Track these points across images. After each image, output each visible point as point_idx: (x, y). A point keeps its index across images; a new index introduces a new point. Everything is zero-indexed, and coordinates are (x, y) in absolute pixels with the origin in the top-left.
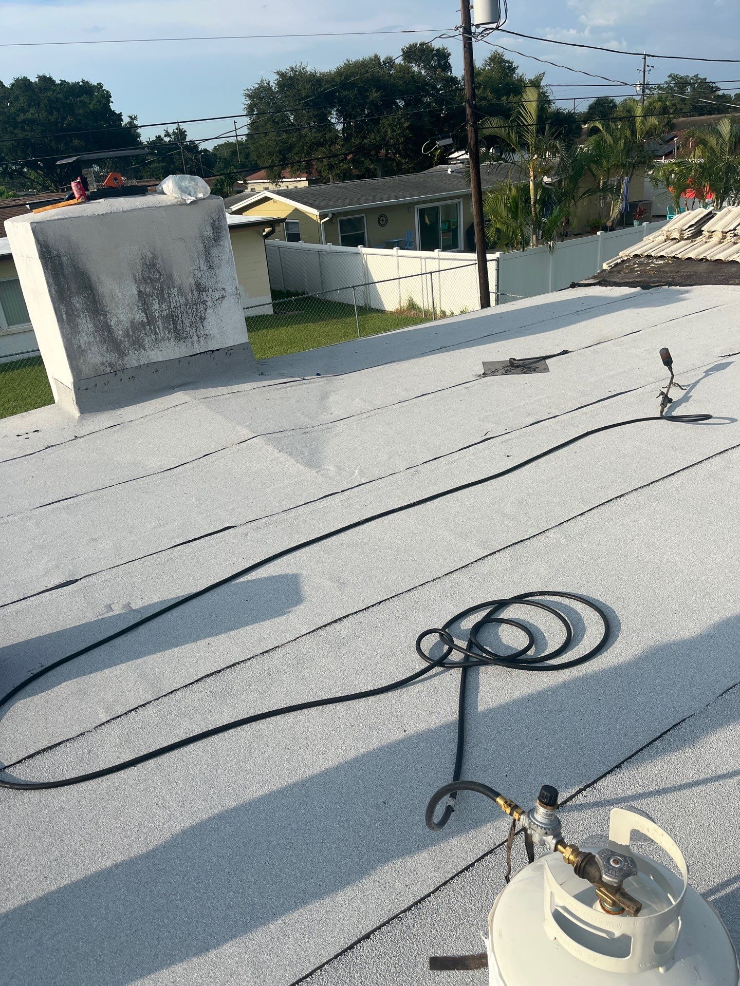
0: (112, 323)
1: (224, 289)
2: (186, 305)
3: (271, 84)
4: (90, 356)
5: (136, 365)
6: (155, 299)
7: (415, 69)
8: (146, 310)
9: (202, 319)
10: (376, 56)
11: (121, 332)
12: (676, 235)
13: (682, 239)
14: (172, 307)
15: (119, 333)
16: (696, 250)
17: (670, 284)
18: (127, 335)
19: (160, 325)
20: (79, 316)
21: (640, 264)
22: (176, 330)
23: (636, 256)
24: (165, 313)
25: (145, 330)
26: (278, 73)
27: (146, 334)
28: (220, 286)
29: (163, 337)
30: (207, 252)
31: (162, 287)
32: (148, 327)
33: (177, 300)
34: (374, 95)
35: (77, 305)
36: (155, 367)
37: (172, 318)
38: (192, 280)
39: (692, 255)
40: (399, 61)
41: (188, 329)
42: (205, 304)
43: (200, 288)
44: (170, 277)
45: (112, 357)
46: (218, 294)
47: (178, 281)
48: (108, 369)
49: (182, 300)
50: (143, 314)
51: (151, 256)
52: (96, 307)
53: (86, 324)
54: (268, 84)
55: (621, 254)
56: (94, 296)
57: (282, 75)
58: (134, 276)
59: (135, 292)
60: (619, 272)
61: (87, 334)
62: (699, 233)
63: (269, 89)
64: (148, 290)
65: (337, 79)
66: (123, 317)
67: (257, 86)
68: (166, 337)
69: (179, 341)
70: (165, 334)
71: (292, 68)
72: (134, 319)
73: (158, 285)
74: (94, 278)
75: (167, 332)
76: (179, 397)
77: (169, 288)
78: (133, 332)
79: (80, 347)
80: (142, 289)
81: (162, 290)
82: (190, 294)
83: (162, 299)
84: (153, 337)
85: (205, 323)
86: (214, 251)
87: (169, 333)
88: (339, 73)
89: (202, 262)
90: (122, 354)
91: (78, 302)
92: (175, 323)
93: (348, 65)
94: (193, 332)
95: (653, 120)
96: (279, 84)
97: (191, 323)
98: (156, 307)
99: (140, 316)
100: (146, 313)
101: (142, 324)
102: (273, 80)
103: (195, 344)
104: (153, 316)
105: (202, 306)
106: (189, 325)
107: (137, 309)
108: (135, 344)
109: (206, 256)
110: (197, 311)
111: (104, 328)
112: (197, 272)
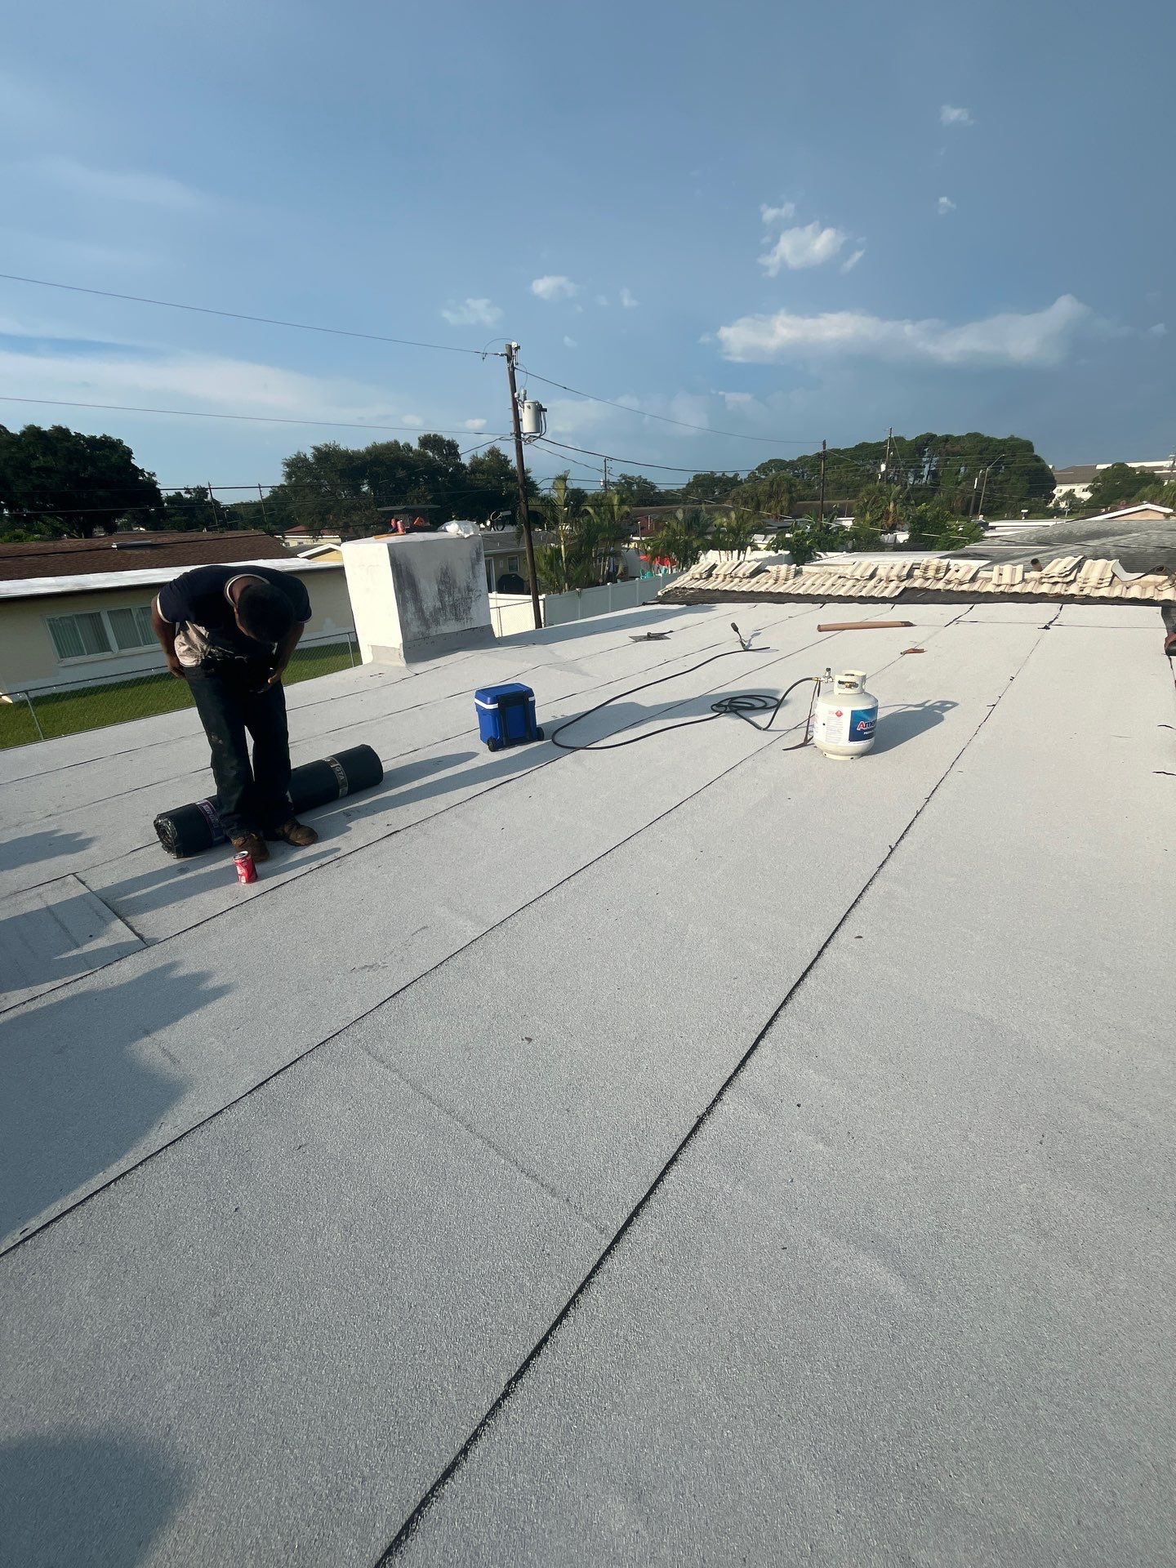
0: (424, 608)
1: (481, 590)
2: (462, 599)
3: (308, 456)
4: (412, 627)
5: (435, 634)
6: (446, 594)
7: (431, 454)
8: (442, 601)
9: (469, 608)
10: (396, 441)
12: (698, 576)
13: (701, 578)
14: (455, 600)
15: (427, 614)
16: (711, 585)
17: (703, 603)
18: (431, 615)
19: (448, 610)
20: (407, 600)
21: (680, 592)
22: (456, 615)
23: (676, 588)
24: (451, 603)
25: (440, 613)
26: (314, 448)
27: (441, 615)
28: (479, 588)
29: (450, 618)
30: (473, 567)
31: (450, 587)
32: (442, 611)
33: (457, 595)
34: (401, 474)
35: (407, 595)
36: (446, 636)
37: (454, 606)
38: (465, 584)
39: (710, 587)
40: (415, 446)
41: (462, 614)
43: (469, 590)
44: (455, 581)
45: (423, 629)
46: (478, 594)
47: (458, 585)
48: (421, 636)
49: (460, 596)
51: (445, 568)
52: (417, 598)
53: (411, 607)
54: (305, 456)
55: (667, 587)
56: (416, 590)
57: (317, 449)
58: (436, 580)
59: (437, 589)
60: (669, 596)
61: (411, 615)
62: (710, 575)
63: (306, 460)
64: (443, 588)
65: (368, 457)
66: (430, 604)
67: (294, 457)
69: (458, 621)
70: (451, 616)
71: (326, 445)
72: (436, 606)
73: (448, 585)
74: (417, 580)
76: (461, 655)
77: (454, 588)
78: (434, 614)
79: (407, 621)
80: (440, 588)
81: (450, 589)
82: (464, 592)
83: (450, 594)
84: (445, 618)
85: (470, 611)
86: (476, 567)
88: (369, 451)
89: (470, 574)
90: (428, 627)
91: (408, 593)
92: (456, 610)
93: (375, 447)
94: (464, 616)
95: (626, 508)
96: (315, 456)
97: (464, 610)
98: (447, 599)
99: (438, 604)
100: (441, 603)
101: (439, 609)
102: (309, 454)
103: (466, 624)
104: (445, 605)
105: (469, 600)
106: (462, 611)
107: (437, 600)
108: (435, 622)
109: (473, 571)
110: (467, 603)
111: (420, 610)
112: (468, 579)
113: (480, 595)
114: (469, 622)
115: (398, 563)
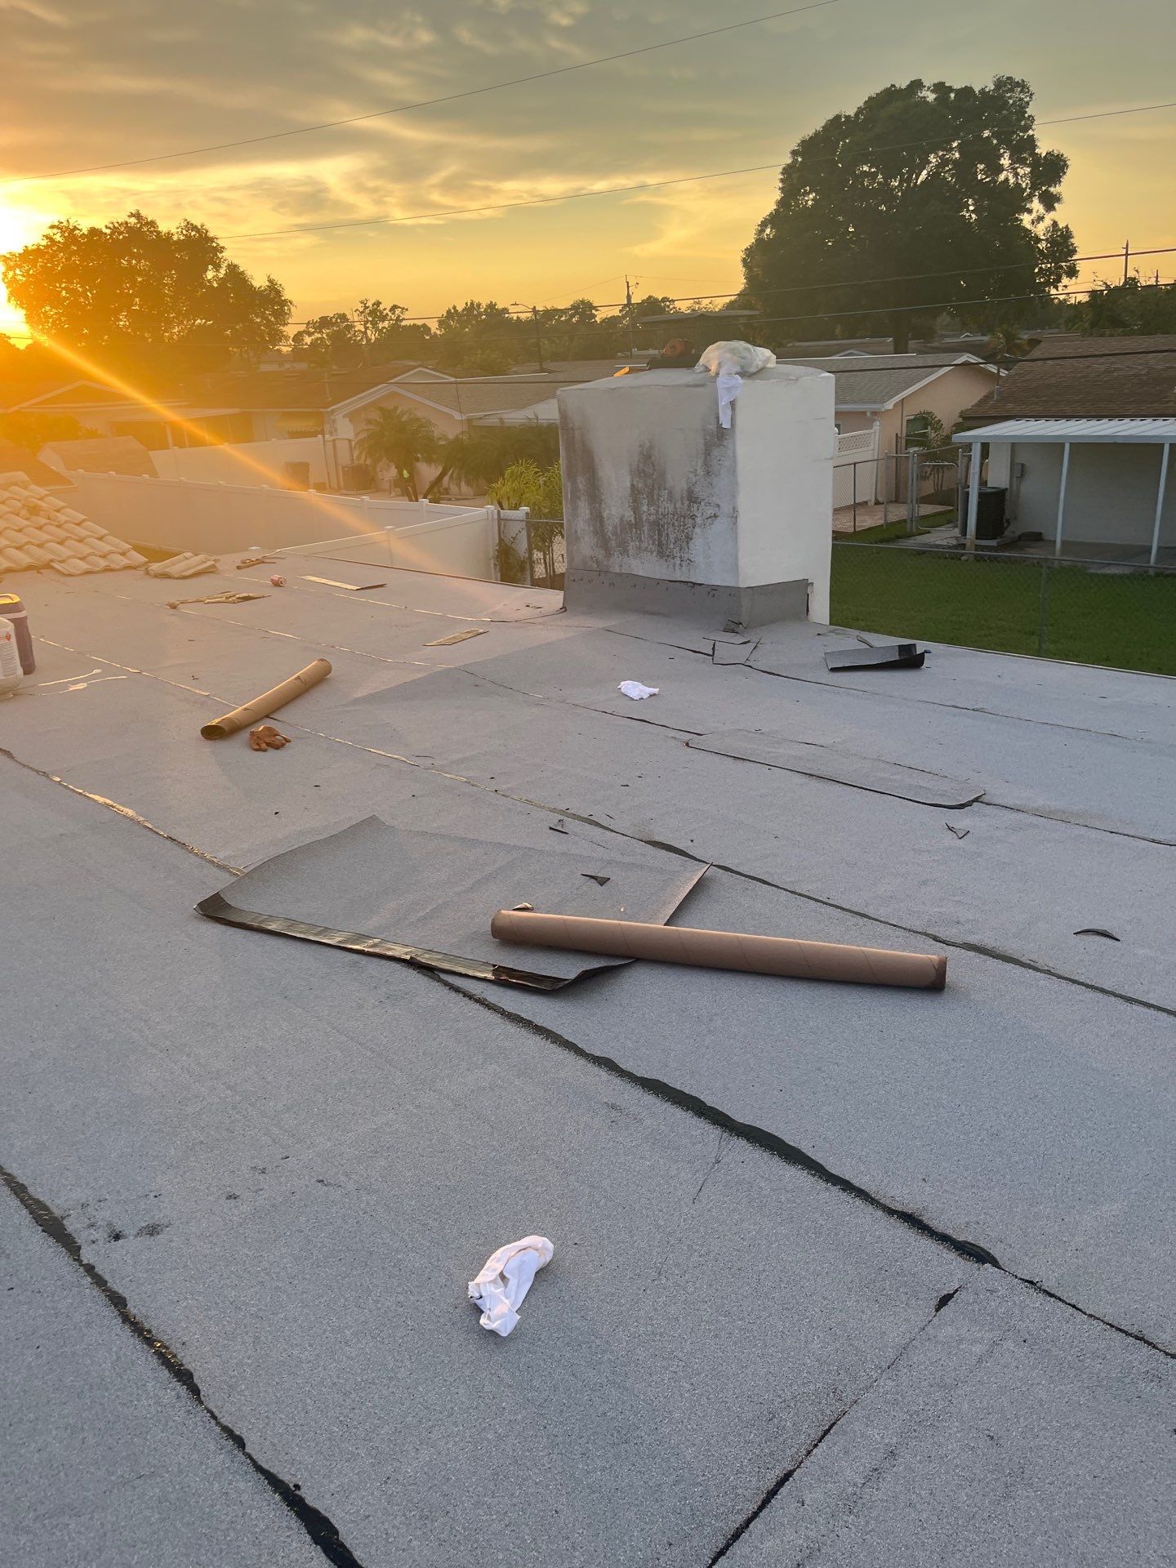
0: (605, 515)
1: (718, 506)
2: (674, 515)
4: (582, 545)
5: (618, 571)
6: (644, 498)
8: (636, 510)
9: (689, 538)
11: (610, 528)
14: (660, 513)
18: (615, 533)
19: (646, 530)
20: (579, 498)
22: (660, 545)
24: (651, 518)
27: (631, 537)
28: (715, 499)
29: (647, 547)
30: (707, 453)
31: (653, 486)
32: (634, 530)
33: (666, 506)
35: (580, 486)
36: (635, 580)
37: (658, 526)
38: (684, 484)
41: (672, 546)
42: (694, 519)
43: (692, 498)
44: (663, 475)
45: (600, 554)
46: (710, 511)
47: (669, 482)
48: (595, 566)
49: (671, 509)
50: (632, 513)
51: (647, 444)
52: (594, 493)
56: (594, 480)
58: (631, 465)
59: (628, 484)
61: (583, 520)
64: (640, 485)
66: (614, 511)
68: (648, 549)
69: (661, 557)
70: (649, 544)
72: (624, 516)
73: (650, 481)
74: (597, 460)
75: (651, 542)
77: (660, 489)
78: (621, 532)
79: (576, 532)
80: (635, 483)
81: (653, 490)
82: (680, 502)
83: (651, 500)
84: (637, 543)
85: (691, 544)
86: (715, 452)
87: (652, 544)
89: (700, 462)
90: (609, 554)
92: (660, 535)
94: (676, 552)
97: (677, 539)
98: (645, 508)
99: (629, 515)
100: (635, 513)
101: (629, 523)
103: (677, 567)
104: (641, 519)
105: (690, 521)
106: (673, 540)
107: (627, 505)
108: (620, 547)
109: (705, 460)
110: (684, 526)
111: (598, 519)
112: (692, 475)
113: (715, 516)
114: (684, 568)
115: (571, 425)
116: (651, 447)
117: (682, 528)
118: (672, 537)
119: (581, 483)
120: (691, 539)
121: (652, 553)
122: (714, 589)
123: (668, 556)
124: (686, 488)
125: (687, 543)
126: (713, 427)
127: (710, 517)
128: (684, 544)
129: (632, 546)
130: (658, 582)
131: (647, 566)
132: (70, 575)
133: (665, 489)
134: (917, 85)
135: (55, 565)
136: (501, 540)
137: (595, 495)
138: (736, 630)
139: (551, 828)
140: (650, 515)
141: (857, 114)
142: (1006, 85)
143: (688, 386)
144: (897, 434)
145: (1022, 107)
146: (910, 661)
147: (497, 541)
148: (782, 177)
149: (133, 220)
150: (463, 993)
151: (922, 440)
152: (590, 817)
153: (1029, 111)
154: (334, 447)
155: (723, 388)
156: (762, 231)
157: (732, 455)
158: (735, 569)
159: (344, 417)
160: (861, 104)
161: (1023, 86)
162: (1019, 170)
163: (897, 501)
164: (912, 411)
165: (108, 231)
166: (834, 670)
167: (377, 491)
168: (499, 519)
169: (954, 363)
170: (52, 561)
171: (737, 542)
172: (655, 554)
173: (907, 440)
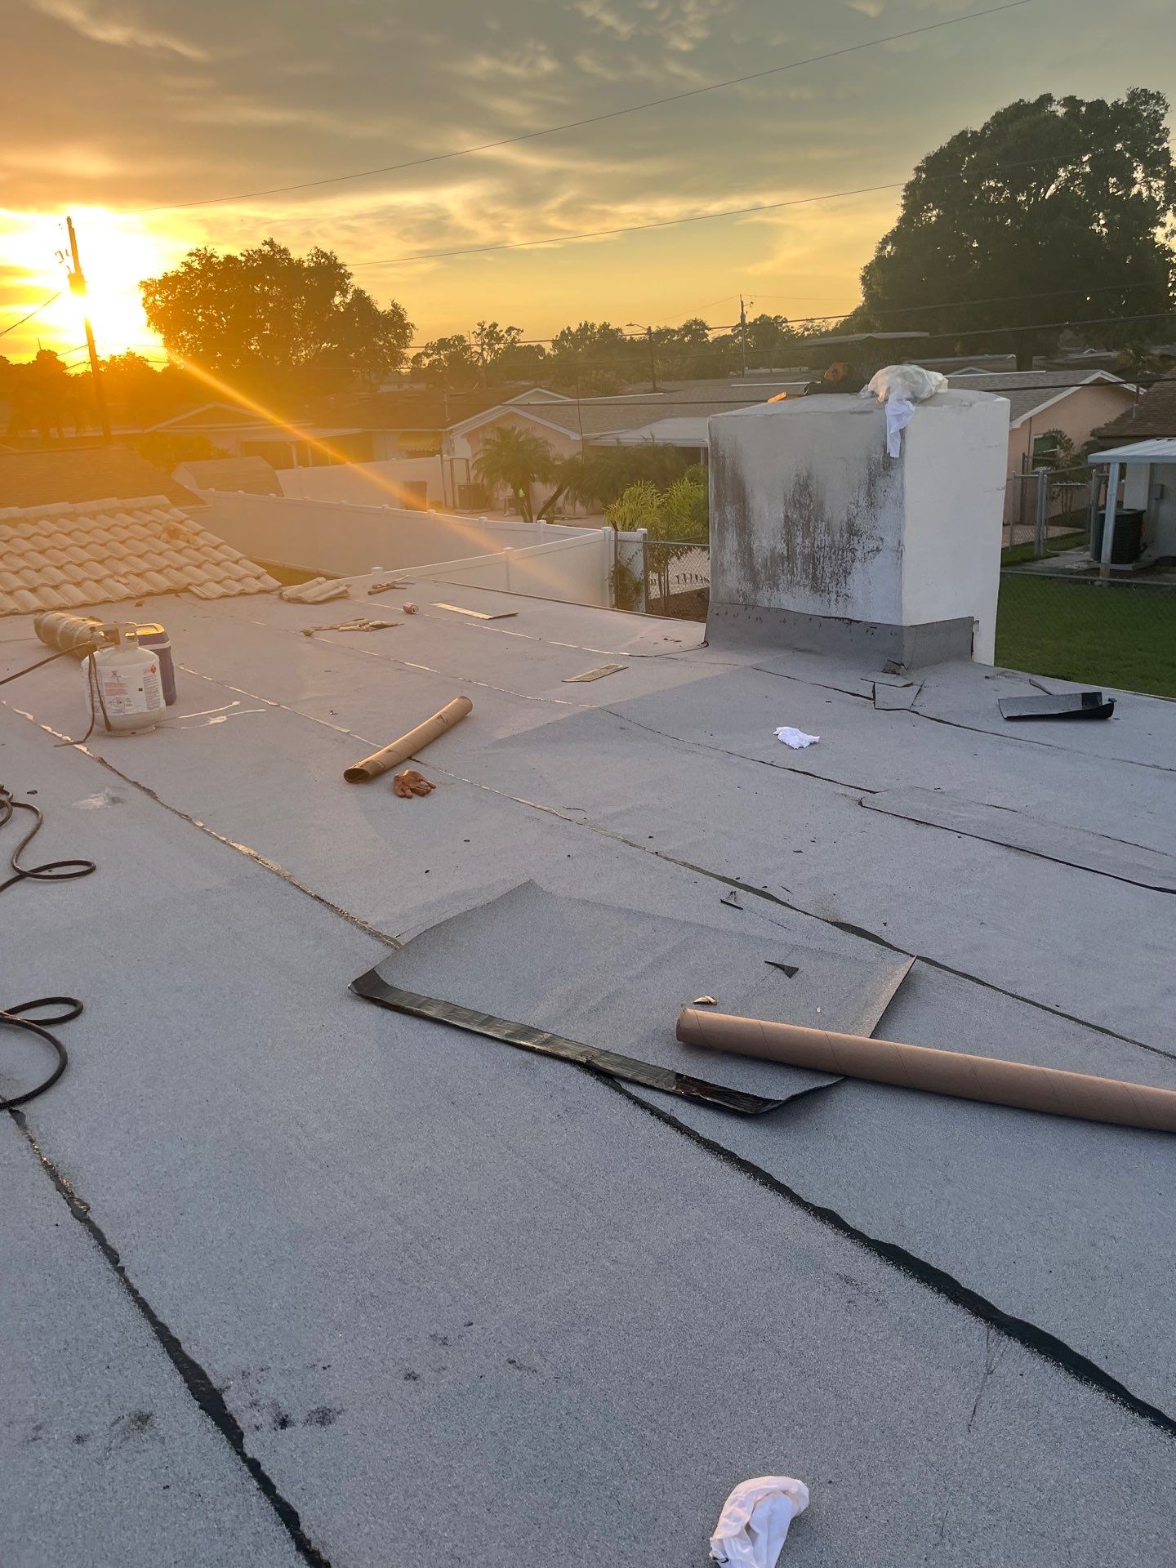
0: (754, 547)
1: (882, 539)
2: (831, 549)
4: (729, 577)
5: (767, 606)
6: (799, 530)
8: (789, 542)
9: (847, 573)
11: (760, 560)
14: (816, 546)
15: (758, 561)
18: (765, 566)
19: (799, 563)
20: (727, 529)
22: (814, 578)
24: (806, 551)
25: (783, 566)
27: (783, 571)
28: (877, 533)
29: (799, 582)
30: (872, 482)
31: (809, 517)
32: (786, 563)
33: (823, 539)
35: (729, 516)
36: (784, 615)
37: (812, 560)
38: (844, 516)
41: (828, 580)
42: (853, 553)
43: (852, 531)
44: (821, 505)
45: (747, 587)
46: (872, 545)
47: (828, 515)
48: (741, 599)
49: (828, 540)
50: (784, 545)
51: (805, 474)
52: (744, 524)
56: (744, 510)
58: (785, 496)
59: (782, 516)
61: (730, 552)
64: (795, 517)
66: (765, 543)
68: (802, 583)
69: (815, 592)
70: (801, 578)
72: (775, 548)
73: (806, 512)
74: (748, 490)
75: (804, 576)
77: (816, 520)
78: (772, 564)
79: (722, 564)
80: (789, 514)
81: (809, 521)
82: (838, 535)
83: (806, 532)
84: (790, 577)
85: (849, 579)
86: (881, 483)
87: (806, 578)
89: (863, 493)
90: (757, 587)
92: (815, 569)
94: (832, 587)
97: (833, 574)
98: (799, 540)
99: (781, 547)
100: (787, 545)
101: (782, 557)
103: (832, 603)
104: (794, 552)
105: (849, 554)
106: (829, 575)
107: (779, 537)
108: (770, 580)
109: (869, 488)
110: (842, 559)
111: (746, 551)
112: (853, 507)
113: (878, 550)
114: (841, 604)
115: (721, 453)
116: (809, 477)
117: (840, 562)
118: (828, 570)
119: (730, 513)
120: (850, 573)
121: (805, 586)
122: (873, 626)
123: (823, 591)
124: (846, 519)
125: (845, 577)
126: (879, 456)
127: (872, 551)
128: (842, 579)
129: (783, 580)
130: (811, 618)
131: (798, 600)
132: (207, 599)
133: (822, 521)
134: (1047, 99)
135: (192, 588)
136: (617, 561)
137: (744, 527)
138: (897, 671)
139: (722, 902)
140: (804, 547)
141: (984, 130)
142: (1140, 97)
143: (855, 413)
144: (1024, 454)
145: (1157, 119)
146: (1095, 711)
147: (613, 563)
148: (904, 194)
149: (267, 248)
150: (650, 1110)
151: (1050, 460)
152: (764, 890)
153: (1164, 124)
154: (452, 466)
155: (893, 416)
156: (883, 248)
157: (900, 486)
158: (899, 607)
159: (463, 436)
160: (988, 119)
161: (1158, 98)
162: (1152, 183)
163: (1021, 522)
164: (1040, 430)
165: (243, 259)
166: (1010, 719)
167: (492, 510)
168: (617, 540)
169: (1082, 383)
170: (190, 584)
171: (901, 578)
172: (807, 588)
173: (1034, 460)
